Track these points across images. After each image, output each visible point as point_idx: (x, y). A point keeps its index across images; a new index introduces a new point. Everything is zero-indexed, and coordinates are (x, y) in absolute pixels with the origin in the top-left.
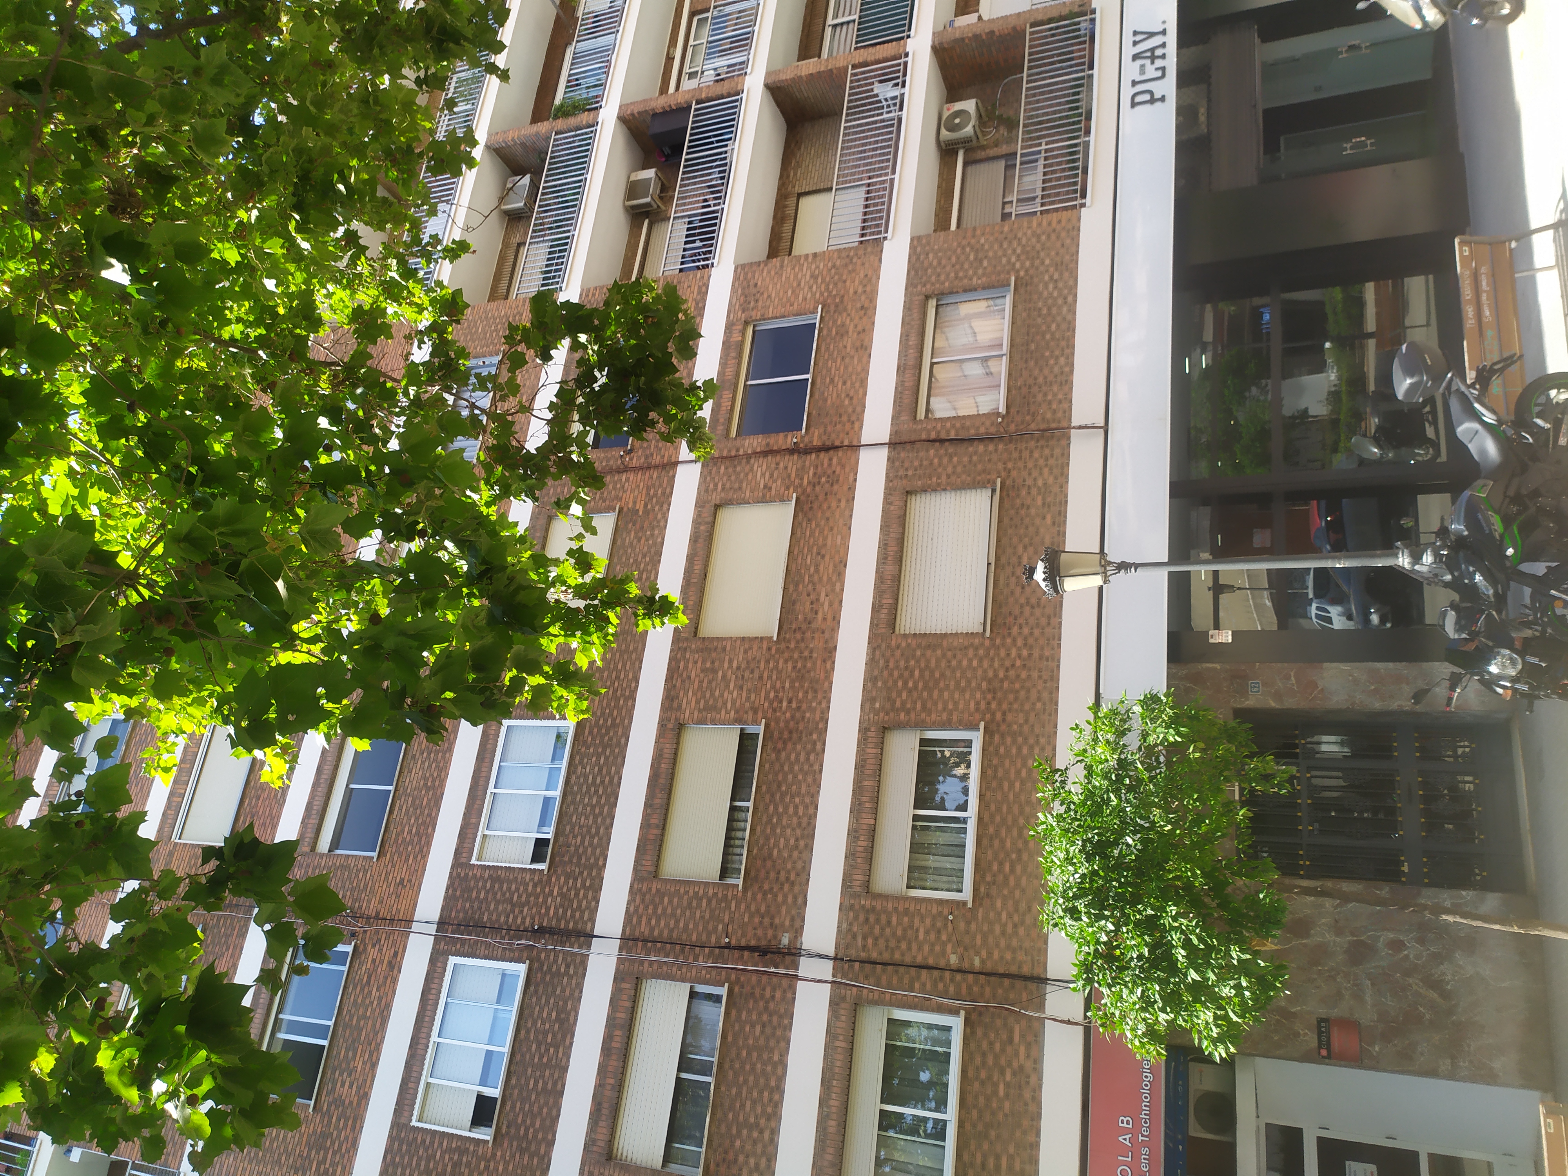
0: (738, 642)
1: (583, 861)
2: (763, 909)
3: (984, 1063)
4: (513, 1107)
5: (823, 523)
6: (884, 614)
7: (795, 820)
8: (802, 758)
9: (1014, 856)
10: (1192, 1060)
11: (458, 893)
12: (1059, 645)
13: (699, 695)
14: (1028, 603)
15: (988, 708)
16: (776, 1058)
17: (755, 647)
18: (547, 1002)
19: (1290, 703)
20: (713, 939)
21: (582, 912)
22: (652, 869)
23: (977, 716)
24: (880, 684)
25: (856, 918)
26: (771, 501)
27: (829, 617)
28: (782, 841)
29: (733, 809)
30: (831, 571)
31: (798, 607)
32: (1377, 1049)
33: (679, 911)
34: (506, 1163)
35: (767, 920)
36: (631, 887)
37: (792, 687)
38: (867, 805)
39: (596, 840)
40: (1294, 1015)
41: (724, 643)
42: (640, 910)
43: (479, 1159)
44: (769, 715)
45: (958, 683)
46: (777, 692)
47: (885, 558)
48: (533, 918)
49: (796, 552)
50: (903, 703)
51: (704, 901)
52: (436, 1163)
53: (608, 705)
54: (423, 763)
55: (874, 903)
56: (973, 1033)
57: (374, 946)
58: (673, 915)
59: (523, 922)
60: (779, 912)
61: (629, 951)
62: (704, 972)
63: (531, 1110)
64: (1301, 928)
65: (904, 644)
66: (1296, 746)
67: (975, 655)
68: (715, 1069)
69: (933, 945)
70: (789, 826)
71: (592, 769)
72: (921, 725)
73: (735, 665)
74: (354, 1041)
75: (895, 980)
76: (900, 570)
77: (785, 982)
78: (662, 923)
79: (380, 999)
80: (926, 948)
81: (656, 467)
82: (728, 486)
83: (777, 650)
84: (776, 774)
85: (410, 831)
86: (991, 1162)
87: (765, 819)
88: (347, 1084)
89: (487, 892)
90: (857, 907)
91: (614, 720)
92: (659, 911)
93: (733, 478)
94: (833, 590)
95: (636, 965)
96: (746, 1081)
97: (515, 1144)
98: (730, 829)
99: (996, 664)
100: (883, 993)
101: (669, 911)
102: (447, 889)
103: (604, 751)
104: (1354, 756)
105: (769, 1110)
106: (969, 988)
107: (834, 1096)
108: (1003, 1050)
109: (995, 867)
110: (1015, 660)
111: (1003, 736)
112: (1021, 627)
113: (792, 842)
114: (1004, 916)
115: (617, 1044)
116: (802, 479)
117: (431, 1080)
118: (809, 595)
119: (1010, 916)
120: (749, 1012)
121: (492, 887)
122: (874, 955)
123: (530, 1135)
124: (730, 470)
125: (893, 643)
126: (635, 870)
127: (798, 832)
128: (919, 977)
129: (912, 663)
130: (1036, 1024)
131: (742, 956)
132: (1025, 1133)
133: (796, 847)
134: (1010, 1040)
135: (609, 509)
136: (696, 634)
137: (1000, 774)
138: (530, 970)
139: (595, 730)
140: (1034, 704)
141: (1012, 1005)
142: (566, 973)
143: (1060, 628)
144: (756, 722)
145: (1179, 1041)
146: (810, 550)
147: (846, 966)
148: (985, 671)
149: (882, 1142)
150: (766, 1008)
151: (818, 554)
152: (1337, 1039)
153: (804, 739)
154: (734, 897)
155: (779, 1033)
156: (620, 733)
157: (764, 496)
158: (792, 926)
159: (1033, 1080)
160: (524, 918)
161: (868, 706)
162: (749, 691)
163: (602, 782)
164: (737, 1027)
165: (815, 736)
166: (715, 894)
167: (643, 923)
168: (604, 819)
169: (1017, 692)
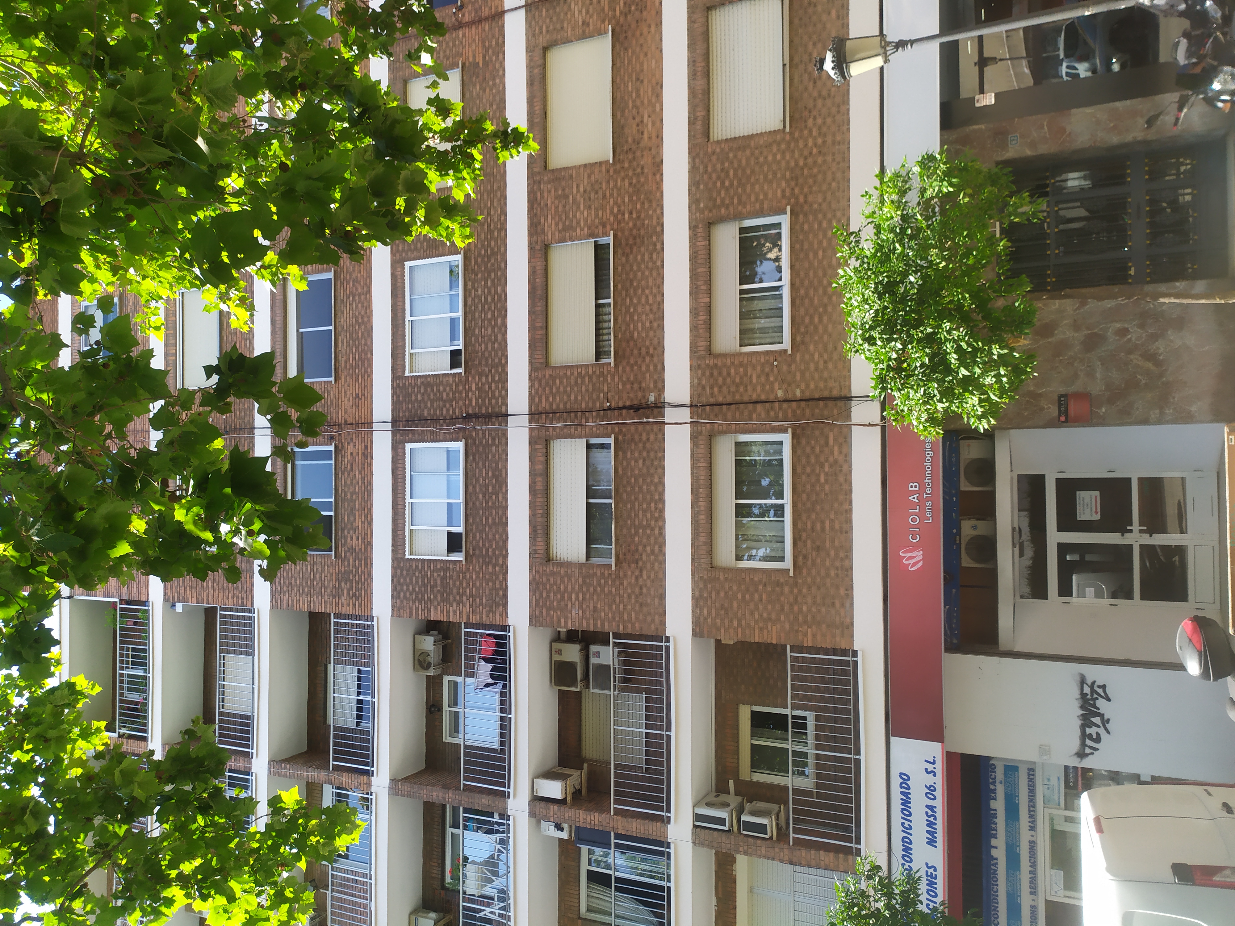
0: (582, 169)
1: (490, 362)
2: (632, 378)
3: (808, 462)
4: (474, 537)
5: (638, 50)
6: (699, 126)
7: (647, 307)
8: (647, 257)
9: (821, 310)
10: (962, 439)
11: (401, 399)
12: (848, 129)
13: (557, 218)
14: (820, 96)
15: (793, 193)
16: (656, 480)
17: (596, 171)
18: (484, 466)
19: (1043, 149)
20: (598, 405)
21: (497, 399)
22: (543, 360)
23: (784, 202)
24: (702, 187)
25: (703, 374)
26: (591, 36)
27: (654, 136)
28: (639, 325)
29: (598, 306)
30: (650, 93)
31: (626, 131)
32: (1103, 410)
33: (569, 389)
34: (478, 574)
35: (636, 386)
36: (530, 376)
37: (631, 200)
38: (702, 287)
39: (496, 345)
40: (1040, 395)
41: (570, 172)
42: (540, 392)
43: (458, 573)
44: (616, 226)
45: (766, 176)
46: (619, 207)
47: (695, 75)
48: (461, 409)
49: (618, 80)
50: (723, 201)
51: (587, 379)
52: (428, 579)
53: (486, 238)
54: (351, 305)
55: (716, 361)
56: (799, 443)
57: (349, 444)
58: (565, 392)
59: (454, 413)
60: (644, 378)
61: (537, 422)
62: (594, 429)
63: (487, 537)
64: (1047, 330)
65: (718, 150)
66: (1047, 186)
67: (778, 150)
68: (613, 494)
69: (763, 385)
70: (643, 313)
71: (483, 291)
72: (740, 217)
73: (582, 189)
74: (352, 510)
75: (737, 415)
76: (709, 83)
77: (656, 428)
78: (558, 399)
79: (363, 479)
80: (759, 388)
81: (486, 19)
82: (551, 28)
83: (615, 171)
84: (628, 274)
85: (354, 358)
86: (818, 526)
87: (624, 310)
88: (354, 538)
89: (423, 395)
90: (703, 366)
91: (492, 249)
92: (554, 390)
93: (554, 19)
94: (654, 111)
95: (544, 431)
96: (636, 499)
97: (481, 560)
98: (598, 322)
99: (796, 154)
100: (730, 424)
101: (561, 389)
102: (392, 397)
103: (489, 275)
104: (1094, 186)
105: (656, 515)
106: (794, 412)
107: (701, 499)
108: (822, 451)
109: (807, 320)
110: (812, 149)
111: (806, 215)
112: (815, 119)
113: (647, 324)
114: (816, 356)
115: (540, 486)
116: (614, 10)
117: (412, 528)
118: (634, 118)
119: (821, 355)
120: (632, 452)
121: (426, 391)
122: (720, 399)
123: (490, 554)
124: (551, 11)
125: (709, 150)
126: (531, 363)
127: (651, 316)
128: (755, 410)
129: (727, 165)
130: (845, 430)
131: (621, 414)
132: (841, 504)
133: (651, 328)
134: (827, 443)
135: (454, 66)
136: (545, 167)
137: (806, 246)
138: (466, 445)
139: (479, 260)
140: (830, 184)
141: (826, 419)
142: (494, 443)
143: (848, 114)
144: (606, 234)
145: (952, 427)
146: (630, 78)
147: (700, 410)
148: (788, 162)
149: (738, 525)
150: (644, 448)
151: (637, 79)
152: (1073, 408)
153: (646, 242)
154: (609, 372)
155: (656, 463)
156: (499, 259)
157: (584, 32)
158: (655, 387)
159: (845, 468)
160: (454, 410)
161: (694, 207)
162: (597, 210)
163: (493, 300)
164: (625, 464)
165: (654, 239)
166: (594, 372)
167: (544, 401)
168: (500, 329)
169: (815, 176)
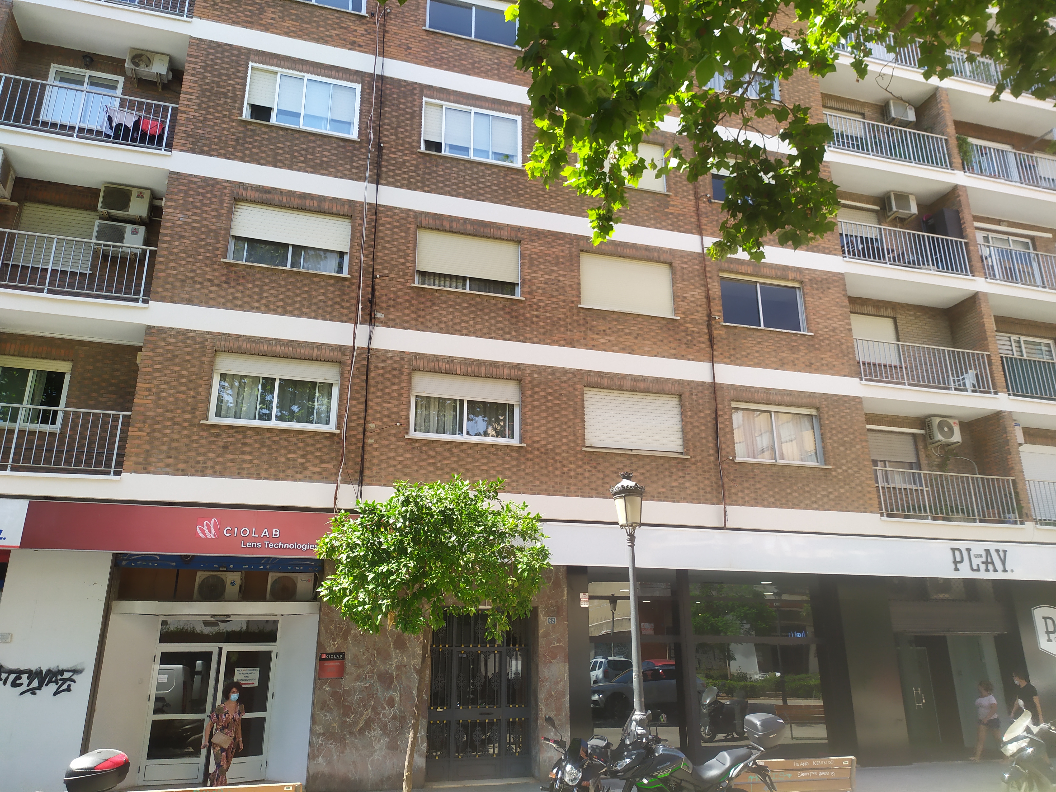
0: (577, 281)
1: (427, 176)
2: (399, 300)
3: (307, 445)
4: (264, 133)
5: (659, 338)
6: (597, 379)
7: (458, 321)
8: (500, 325)
9: (439, 465)
10: (315, 575)
11: (403, 89)
12: (578, 496)
13: (541, 254)
14: (606, 476)
15: (536, 450)
16: (304, 310)
17: (574, 292)
18: (333, 154)
19: (542, 642)
20: (379, 267)
21: (393, 177)
22: (423, 225)
23: (530, 442)
24: (550, 377)
25: (396, 362)
26: (674, 302)
27: (595, 343)
28: (444, 312)
29: (464, 279)
30: (626, 343)
31: (601, 321)
32: (327, 689)
33: (396, 243)
34: (228, 130)
35: (392, 303)
36: (411, 210)
37: (547, 318)
38: (469, 369)
39: (441, 185)
40: (346, 639)
41: (576, 271)
42: (395, 217)
43: (230, 111)
44: (528, 303)
45: (551, 429)
46: (544, 307)
47: (635, 381)
48: (388, 142)
49: (639, 319)
50: (537, 393)
51: (403, 261)
52: (225, 81)
53: (532, 191)
54: (491, 60)
55: (405, 374)
56: (326, 438)
57: (366, 30)
58: (393, 240)
59: (385, 136)
60: (398, 311)
61: (369, 210)
62: (357, 261)
63: (263, 145)
64: (400, 644)
65: (577, 393)
66: (514, 645)
67: (570, 441)
68: (295, 269)
69: (380, 412)
70: (454, 317)
71: (489, 181)
72: (523, 405)
73: (561, 278)
74: (301, 19)
75: (356, 388)
76: (627, 391)
77: (353, 315)
78: (387, 232)
79: (331, 36)
80: (378, 408)
81: (699, 220)
82: (685, 271)
83: (572, 308)
84: (488, 308)
85: (443, 52)
86: (247, 449)
87: (458, 300)
88: (274, 16)
89: (404, 110)
90: (403, 363)
91: (522, 195)
92: (396, 230)
93: (691, 275)
94: (613, 345)
95: (359, 215)
96: (289, 290)
97: (241, 135)
98: (451, 277)
99: (564, 455)
100: (349, 380)
101: (396, 237)
102: (405, 81)
103: (501, 189)
104: (509, 680)
105: (272, 306)
106: (354, 436)
107: (282, 348)
108: (316, 457)
109: (431, 453)
110: (567, 467)
111: (517, 459)
112: (589, 471)
113: (444, 319)
114: (401, 459)
115: (308, 203)
116: (690, 323)
117: (279, 75)
118: (610, 328)
119: (401, 462)
120: (333, 292)
121: (407, 113)
122: (372, 374)
123: (247, 145)
124: (696, 273)
125: (577, 386)
126: (422, 213)
127: (450, 323)
128: (359, 403)
129: (564, 399)
130: (333, 478)
131: (368, 287)
132: (266, 470)
133: (440, 322)
134: (323, 462)
135: (670, 186)
136: (582, 251)
137: (492, 457)
138: (353, 142)
139: (515, 182)
140: (538, 479)
141: (345, 463)
142: (353, 167)
143: (589, 497)
144: (523, 294)
145: (327, 567)
146: (641, 329)
147: (364, 356)
148: (559, 447)
149: (255, 379)
150: (336, 303)
151: (638, 335)
152: (332, 665)
153: (512, 326)
154: (407, 281)
155: (320, 312)
156: (514, 200)
157: (678, 297)
158: (389, 320)
159: (299, 476)
160: (387, 136)
161: (535, 369)
162: (544, 289)
163: (480, 188)
164: (323, 284)
165: (514, 334)
166: (408, 268)
167: (388, 219)
168: (455, 190)
169: (546, 468)
